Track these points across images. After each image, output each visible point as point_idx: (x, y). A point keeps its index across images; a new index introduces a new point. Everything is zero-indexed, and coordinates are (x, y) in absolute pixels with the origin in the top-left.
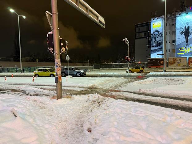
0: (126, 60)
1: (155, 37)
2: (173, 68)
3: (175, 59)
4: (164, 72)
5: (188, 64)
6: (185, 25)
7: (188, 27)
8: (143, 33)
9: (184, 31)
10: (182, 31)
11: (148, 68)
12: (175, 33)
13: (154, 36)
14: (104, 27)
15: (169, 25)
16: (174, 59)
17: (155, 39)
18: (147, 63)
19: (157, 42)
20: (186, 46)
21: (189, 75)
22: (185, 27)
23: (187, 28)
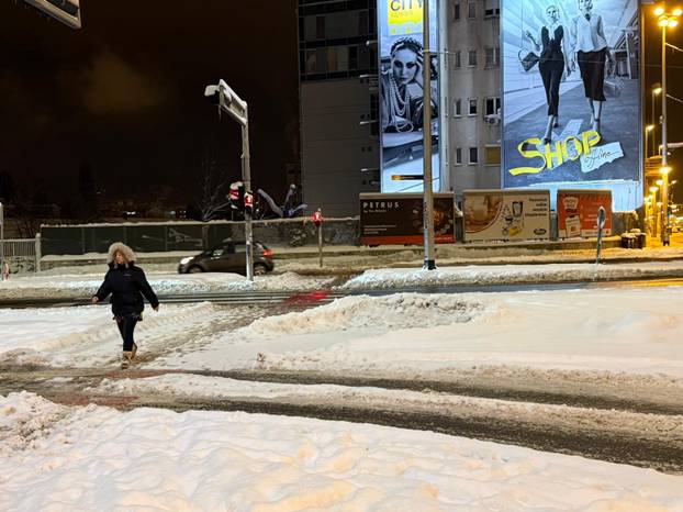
0: (234, 201)
1: (399, 79)
2: (485, 248)
3: (494, 199)
4: (425, 270)
5: (558, 224)
6: (544, 21)
7: (556, 32)
8: (343, 52)
9: (538, 54)
10: (532, 54)
11: (363, 248)
12: (499, 63)
13: (398, 70)
14: (76, 21)
15: (471, 15)
16: (488, 197)
17: (403, 90)
18: (358, 218)
19: (414, 104)
20: (550, 134)
21: (540, 283)
22: (545, 32)
23: (551, 36)
